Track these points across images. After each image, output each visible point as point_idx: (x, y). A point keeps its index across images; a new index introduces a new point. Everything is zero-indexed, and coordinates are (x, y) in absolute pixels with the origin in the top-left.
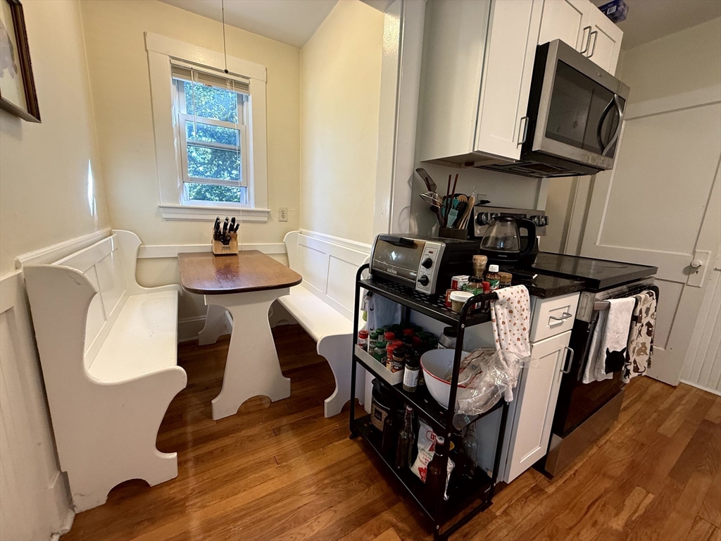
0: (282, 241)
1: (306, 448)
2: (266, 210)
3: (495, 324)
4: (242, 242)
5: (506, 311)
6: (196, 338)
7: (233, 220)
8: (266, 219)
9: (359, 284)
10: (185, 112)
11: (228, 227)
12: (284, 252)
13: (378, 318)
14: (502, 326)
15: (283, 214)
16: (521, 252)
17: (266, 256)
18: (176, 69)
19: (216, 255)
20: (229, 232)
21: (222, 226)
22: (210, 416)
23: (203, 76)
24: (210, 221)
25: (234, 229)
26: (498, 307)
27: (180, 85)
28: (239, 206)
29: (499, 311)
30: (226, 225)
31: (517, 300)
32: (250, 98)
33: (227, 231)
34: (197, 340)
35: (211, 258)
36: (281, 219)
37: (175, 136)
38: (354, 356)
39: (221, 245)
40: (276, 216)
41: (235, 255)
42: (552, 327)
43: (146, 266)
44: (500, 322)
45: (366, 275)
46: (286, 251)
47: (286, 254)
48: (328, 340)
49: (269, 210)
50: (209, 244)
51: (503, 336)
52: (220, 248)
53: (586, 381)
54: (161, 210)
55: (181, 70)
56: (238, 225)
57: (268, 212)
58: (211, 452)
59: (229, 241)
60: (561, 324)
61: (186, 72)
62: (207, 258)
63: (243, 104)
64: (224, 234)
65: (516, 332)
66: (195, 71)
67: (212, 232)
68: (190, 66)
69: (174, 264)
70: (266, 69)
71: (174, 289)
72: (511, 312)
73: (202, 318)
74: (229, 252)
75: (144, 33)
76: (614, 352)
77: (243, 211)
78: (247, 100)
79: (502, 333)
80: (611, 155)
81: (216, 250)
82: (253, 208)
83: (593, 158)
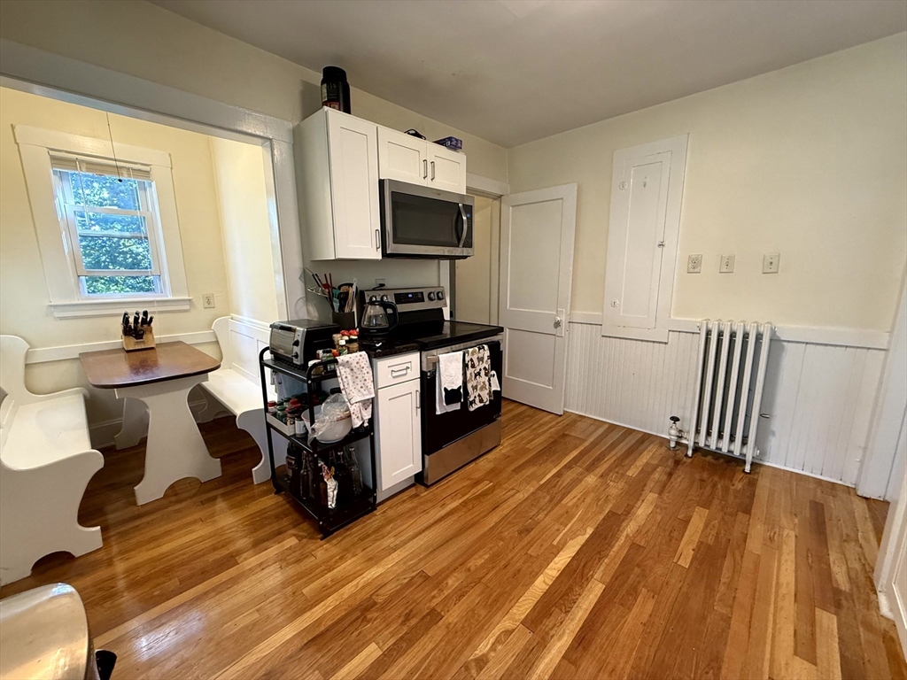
0: (210, 329)
1: (232, 507)
2: (187, 298)
3: (340, 379)
4: (159, 333)
5: (348, 370)
6: (113, 443)
7: (145, 313)
8: (187, 307)
9: (262, 364)
10: (72, 201)
11: (140, 320)
12: (214, 340)
13: (286, 390)
14: (345, 380)
15: (209, 300)
16: (390, 326)
17: (189, 347)
18: (56, 161)
19: (128, 352)
20: (142, 325)
21: (131, 320)
22: (135, 503)
23: (91, 166)
24: (117, 315)
25: (147, 321)
26: (341, 368)
27: (61, 176)
28: (153, 297)
29: (341, 371)
30: (136, 319)
31: (355, 362)
32: (153, 184)
33: (139, 325)
34: (114, 446)
35: (123, 355)
36: (207, 305)
37: (62, 229)
38: (267, 422)
39: (133, 340)
40: (200, 304)
41: (152, 348)
42: (394, 377)
43: (37, 371)
44: (344, 377)
45: (268, 356)
46: (216, 338)
47: (217, 342)
48: (245, 414)
49: (191, 298)
50: (118, 339)
51: (346, 386)
52: (132, 344)
53: (438, 413)
54: (52, 309)
55: (62, 161)
56: (151, 319)
57: (190, 300)
58: (137, 526)
59: (142, 335)
60: (405, 374)
61: (70, 163)
62: (118, 355)
63: (145, 189)
64: (136, 328)
65: (359, 383)
66: (81, 162)
67: (121, 328)
68: (75, 156)
69: (75, 366)
70: (170, 155)
71: (77, 393)
72: (352, 370)
73: (117, 421)
74: (143, 347)
75: (12, 125)
76: (452, 390)
77: (158, 301)
78: (151, 186)
79: (346, 384)
80: (469, 244)
81: (127, 345)
82: (170, 298)
83: (448, 251)
